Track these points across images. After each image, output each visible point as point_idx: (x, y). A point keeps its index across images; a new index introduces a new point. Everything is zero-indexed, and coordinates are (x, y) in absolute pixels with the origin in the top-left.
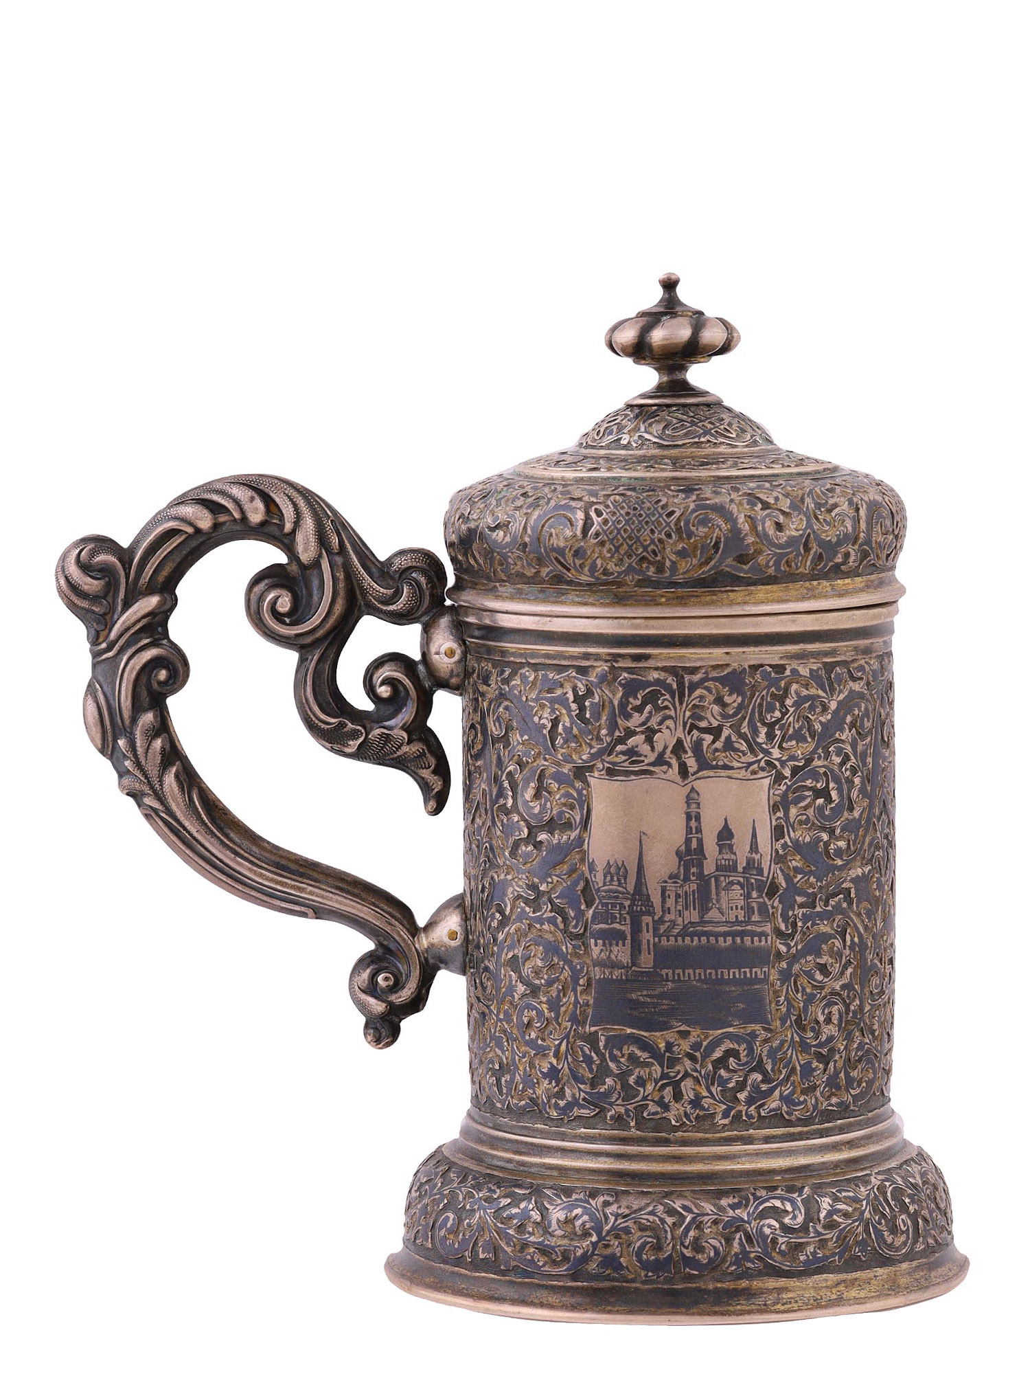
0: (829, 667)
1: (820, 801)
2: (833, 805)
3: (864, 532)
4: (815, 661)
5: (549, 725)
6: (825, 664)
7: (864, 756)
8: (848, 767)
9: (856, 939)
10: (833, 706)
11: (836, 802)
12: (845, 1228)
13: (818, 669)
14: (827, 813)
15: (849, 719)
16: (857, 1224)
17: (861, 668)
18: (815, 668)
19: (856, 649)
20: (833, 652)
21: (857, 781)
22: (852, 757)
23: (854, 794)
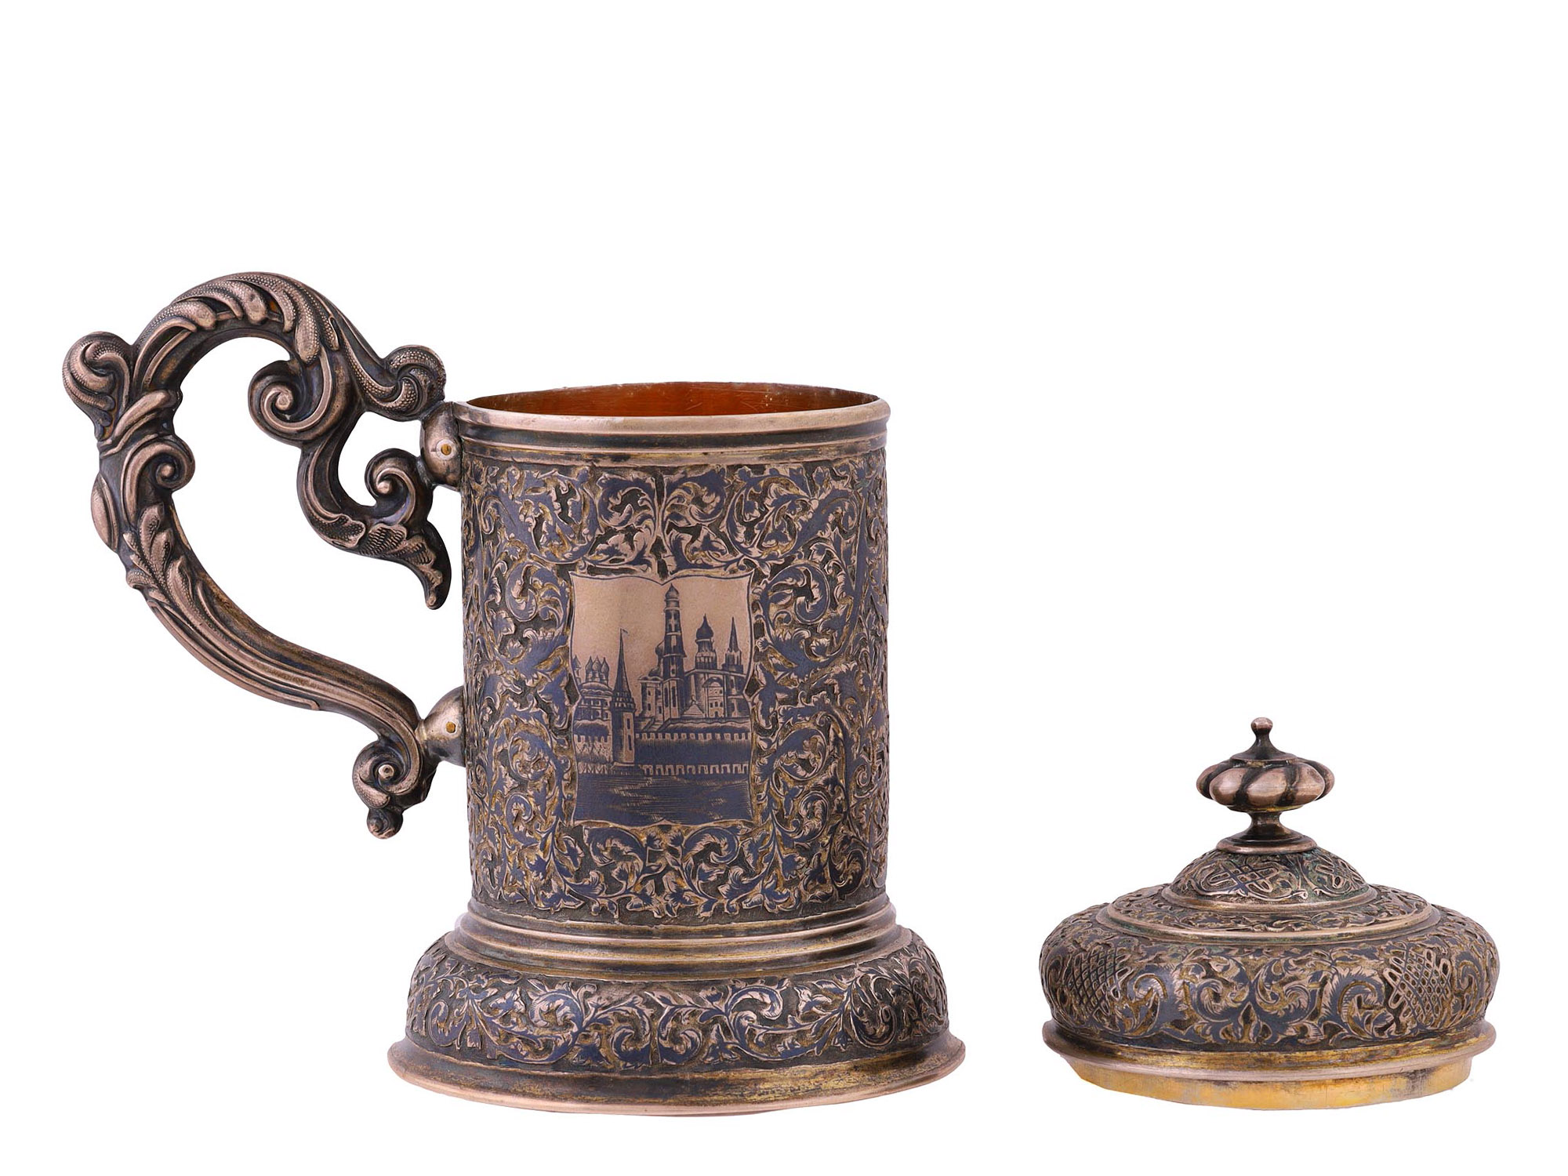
0: (810, 467)
1: (802, 599)
2: (814, 603)
4: (795, 461)
5: (534, 524)
6: (806, 464)
7: (848, 554)
8: (831, 565)
9: (840, 735)
10: (815, 505)
11: (817, 600)
12: (825, 1019)
13: (799, 469)
14: (808, 611)
15: (831, 518)
16: (836, 1015)
17: (845, 467)
18: (795, 468)
19: (839, 448)
20: (814, 452)
21: (840, 578)
22: (835, 556)
23: (838, 592)
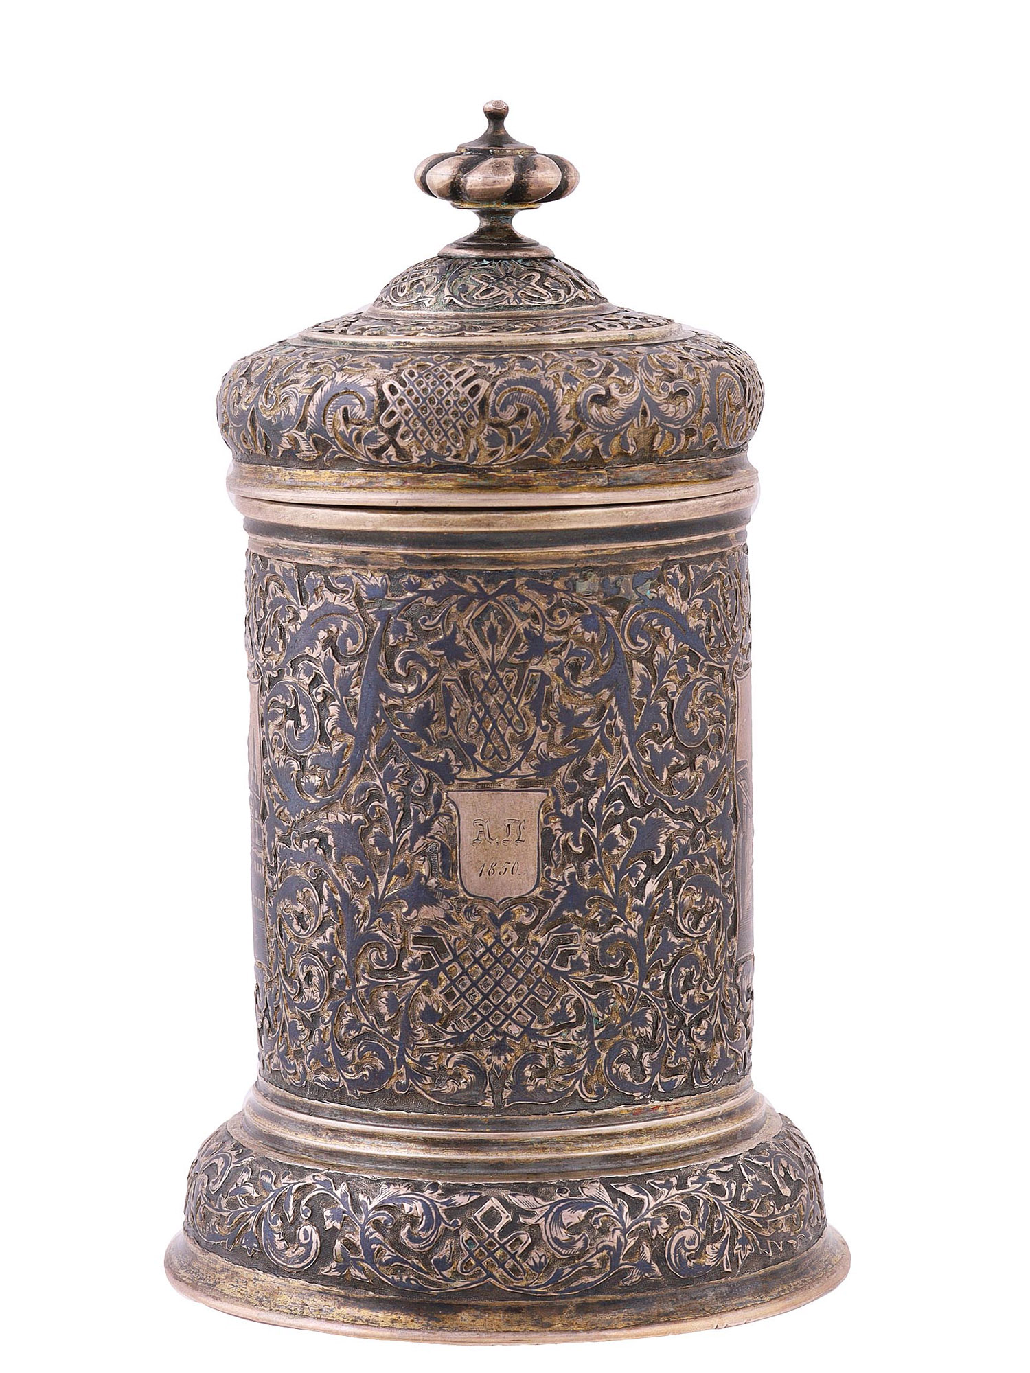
0: (302, 570)
1: (290, 723)
2: (302, 731)
3: (311, 417)
4: (288, 560)
6: (298, 566)
7: (345, 684)
8: (320, 690)
9: (338, 897)
10: (304, 615)
11: (305, 728)
12: (240, 1211)
13: (291, 569)
14: (296, 738)
15: (322, 634)
16: (251, 1212)
17: (348, 580)
18: (288, 568)
19: (336, 555)
20: (305, 553)
21: (333, 710)
22: (325, 681)
23: (329, 726)
